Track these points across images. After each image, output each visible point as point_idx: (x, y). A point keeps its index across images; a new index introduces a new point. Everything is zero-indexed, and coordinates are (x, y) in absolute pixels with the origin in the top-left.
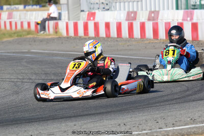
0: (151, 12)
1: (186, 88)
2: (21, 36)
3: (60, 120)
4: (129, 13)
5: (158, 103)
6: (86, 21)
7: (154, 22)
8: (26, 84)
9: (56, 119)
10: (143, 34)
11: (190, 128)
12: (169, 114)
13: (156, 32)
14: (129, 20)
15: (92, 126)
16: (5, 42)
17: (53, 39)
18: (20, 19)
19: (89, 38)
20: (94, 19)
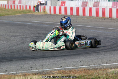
0: (95, 2)
1: (113, 43)
2: (25, 13)
3: (46, 58)
4: (83, 3)
5: (98, 51)
6: (60, 6)
7: (96, 7)
8: (28, 38)
9: (44, 58)
10: (90, 14)
11: (115, 65)
12: (104, 57)
13: (97, 13)
14: (83, 6)
15: (63, 62)
16: (17, 16)
17: (43, 15)
18: (25, 4)
19: (62, 15)
20: (64, 5)
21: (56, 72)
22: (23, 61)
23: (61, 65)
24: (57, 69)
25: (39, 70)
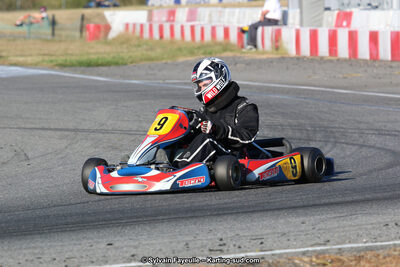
2: (211, 53)
3: (276, 212)
6: (333, 28)
9: (267, 210)
15: (336, 225)
16: (183, 63)
17: (270, 62)
18: (210, 21)
19: (338, 60)
20: (349, 24)
21: (306, 259)
22: (195, 224)
23: (328, 237)
24: (310, 249)
25: (249, 254)
